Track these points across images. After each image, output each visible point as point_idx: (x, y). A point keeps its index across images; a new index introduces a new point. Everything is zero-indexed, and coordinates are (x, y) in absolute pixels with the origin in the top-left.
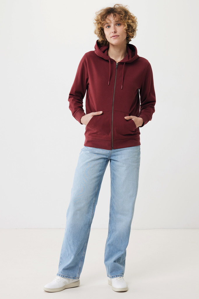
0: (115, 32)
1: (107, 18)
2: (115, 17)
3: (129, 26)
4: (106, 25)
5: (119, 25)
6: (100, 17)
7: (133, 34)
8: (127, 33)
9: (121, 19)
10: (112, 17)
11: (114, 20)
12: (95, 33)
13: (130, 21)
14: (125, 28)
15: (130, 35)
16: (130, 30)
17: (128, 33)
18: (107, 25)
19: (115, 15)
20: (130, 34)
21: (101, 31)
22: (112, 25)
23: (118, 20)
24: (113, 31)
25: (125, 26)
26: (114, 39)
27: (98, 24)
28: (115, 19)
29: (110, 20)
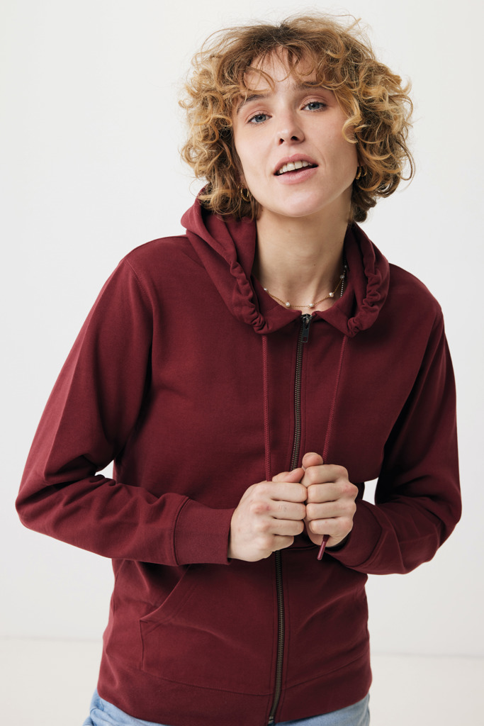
0: (296, 140)
1: (254, 65)
2: (295, 60)
3: (370, 113)
4: (246, 110)
5: (320, 106)
6: (212, 68)
7: (392, 162)
8: (360, 157)
9: (330, 75)
10: (282, 61)
11: (291, 77)
12: (189, 160)
13: (375, 91)
14: (348, 122)
15: (379, 169)
16: (378, 142)
17: (367, 154)
18: (251, 103)
19: (295, 52)
20: (375, 159)
21: (217, 146)
22: (280, 104)
23: (313, 77)
24: (286, 132)
25: (350, 113)
26: (292, 184)
27: (204, 104)
28: (298, 69)
29: (269, 79)
